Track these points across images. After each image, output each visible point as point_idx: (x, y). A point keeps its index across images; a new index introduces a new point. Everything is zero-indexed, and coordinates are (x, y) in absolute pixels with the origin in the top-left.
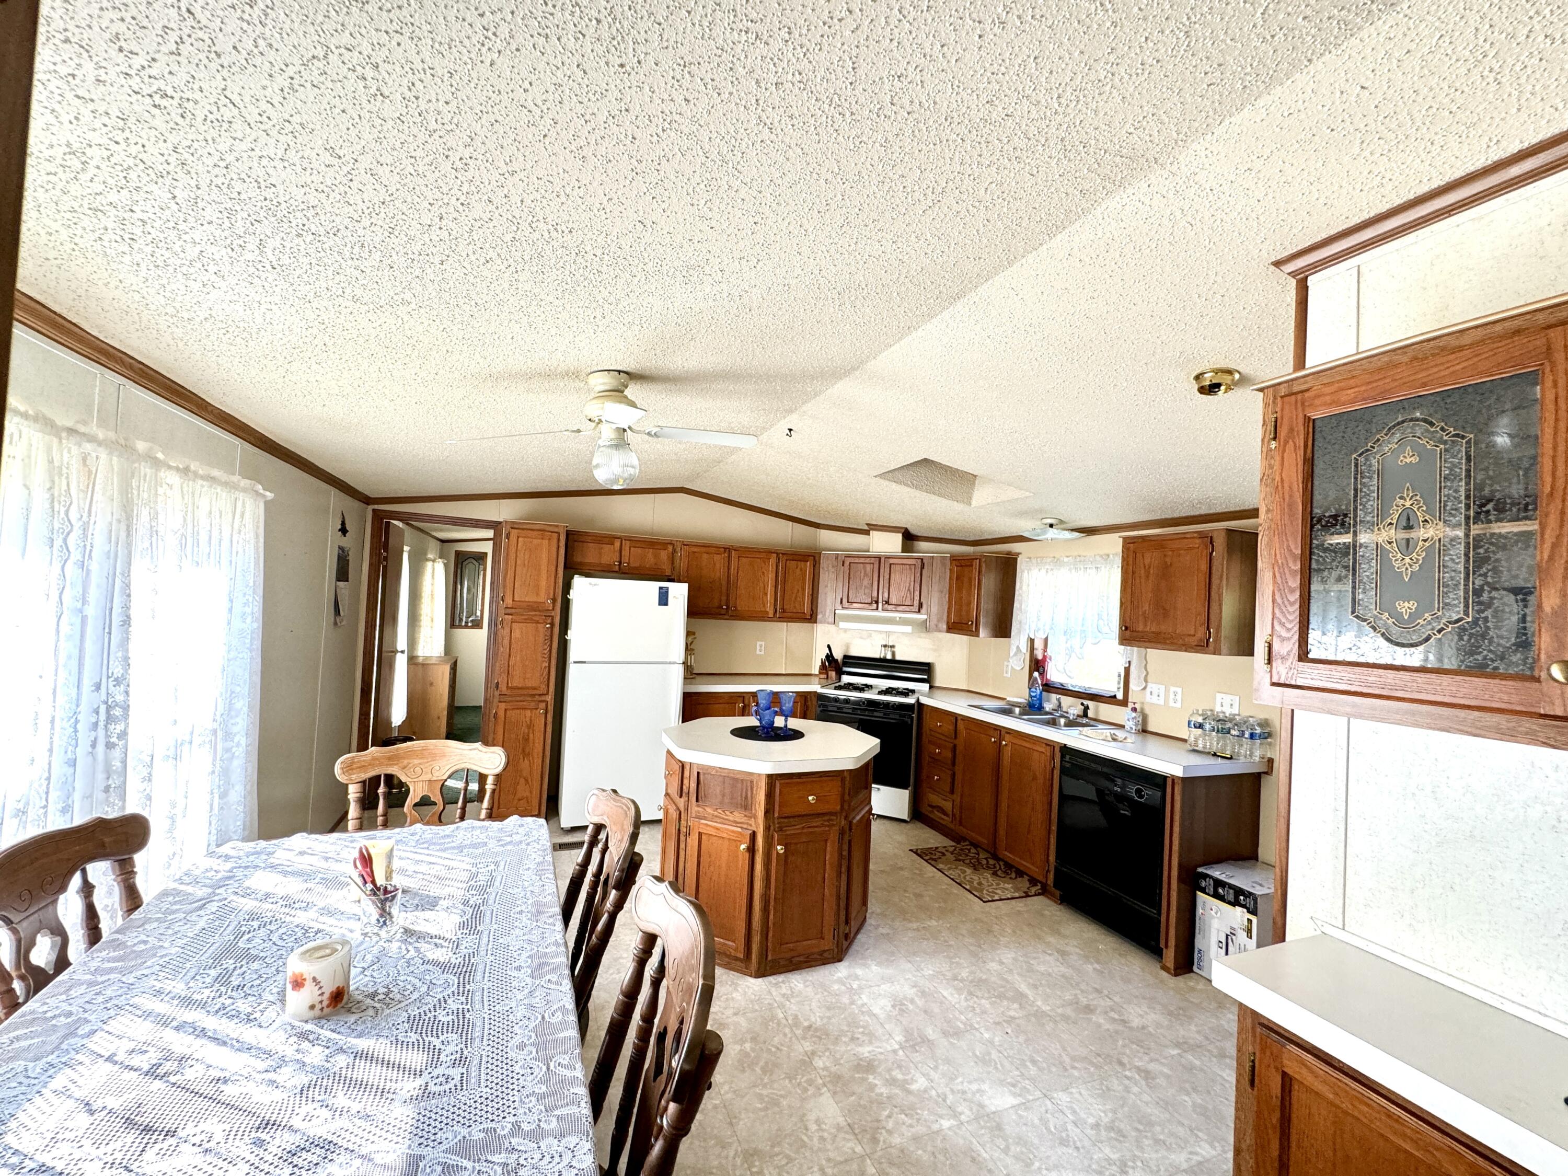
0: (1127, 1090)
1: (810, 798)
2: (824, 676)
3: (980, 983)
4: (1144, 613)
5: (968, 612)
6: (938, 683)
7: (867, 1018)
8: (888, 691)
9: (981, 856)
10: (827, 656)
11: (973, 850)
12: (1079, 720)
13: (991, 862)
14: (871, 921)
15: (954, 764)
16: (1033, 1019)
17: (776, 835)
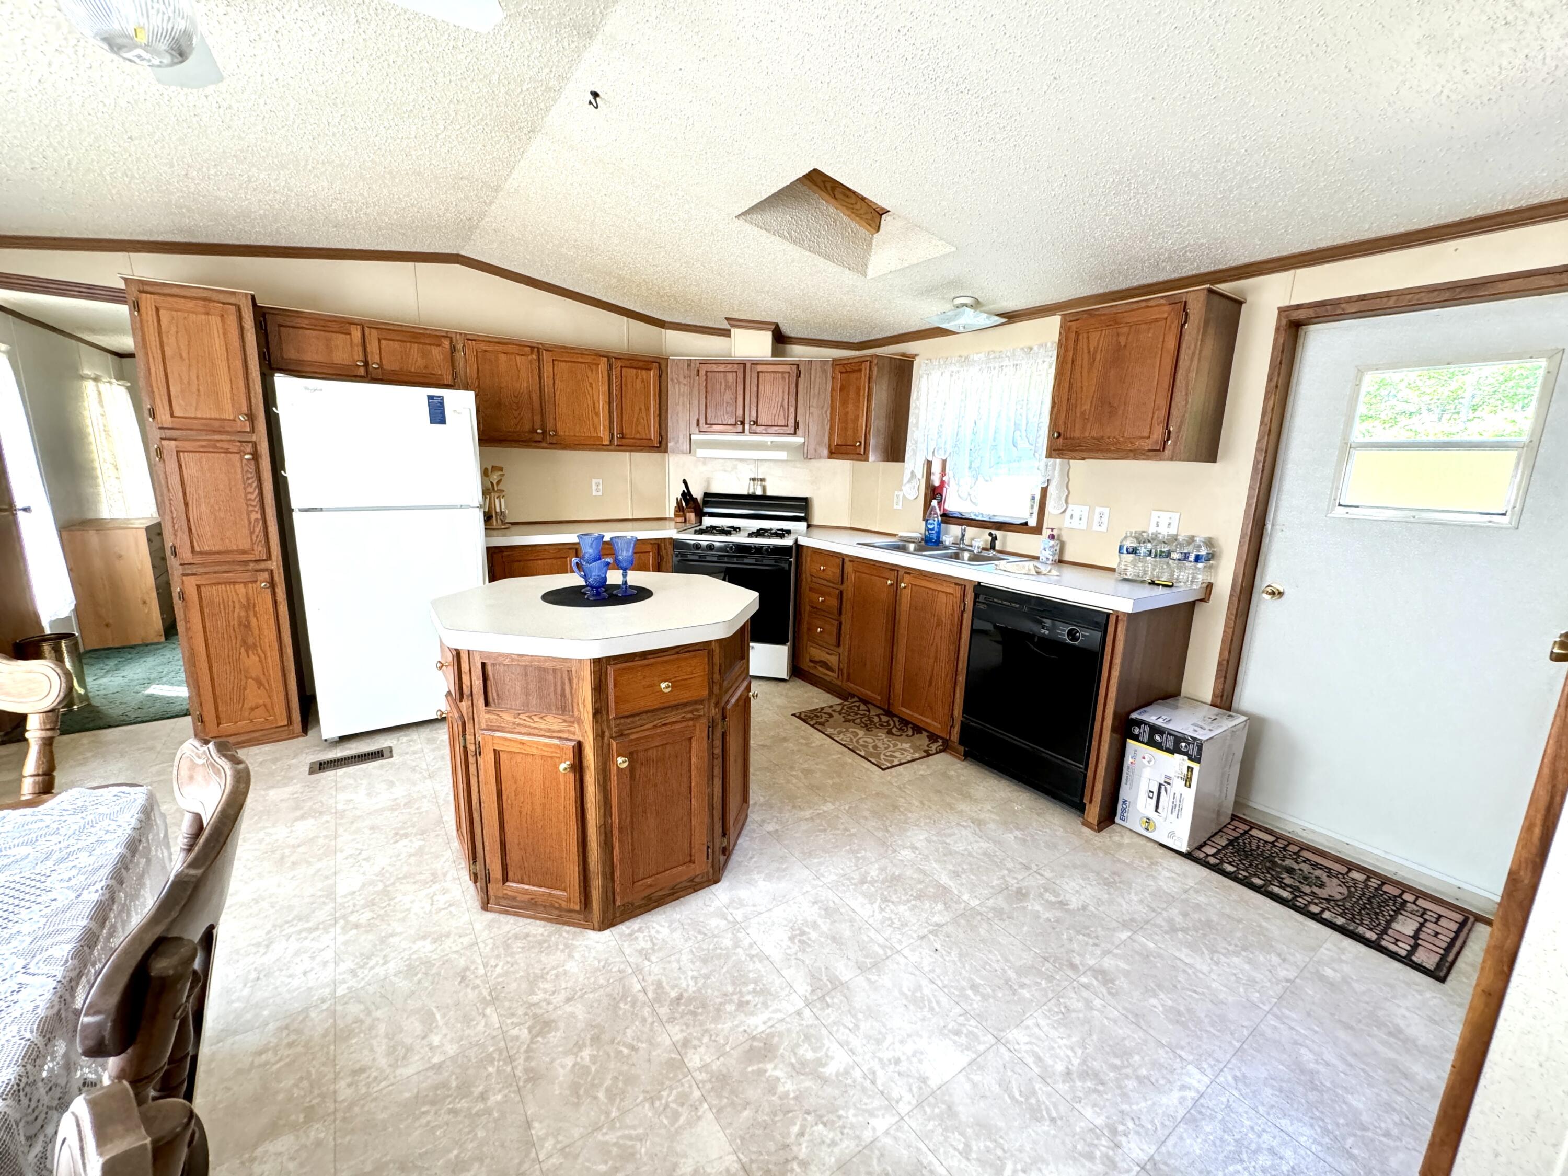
0: (1089, 1005)
1: (663, 685)
2: (681, 519)
3: (894, 880)
4: (1083, 413)
5: (856, 431)
6: (816, 522)
7: (758, 965)
8: (760, 533)
9: (872, 713)
10: (684, 494)
11: (863, 707)
12: (985, 553)
13: (884, 718)
14: (754, 816)
15: (840, 613)
16: (962, 922)
17: (614, 743)
